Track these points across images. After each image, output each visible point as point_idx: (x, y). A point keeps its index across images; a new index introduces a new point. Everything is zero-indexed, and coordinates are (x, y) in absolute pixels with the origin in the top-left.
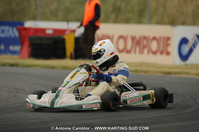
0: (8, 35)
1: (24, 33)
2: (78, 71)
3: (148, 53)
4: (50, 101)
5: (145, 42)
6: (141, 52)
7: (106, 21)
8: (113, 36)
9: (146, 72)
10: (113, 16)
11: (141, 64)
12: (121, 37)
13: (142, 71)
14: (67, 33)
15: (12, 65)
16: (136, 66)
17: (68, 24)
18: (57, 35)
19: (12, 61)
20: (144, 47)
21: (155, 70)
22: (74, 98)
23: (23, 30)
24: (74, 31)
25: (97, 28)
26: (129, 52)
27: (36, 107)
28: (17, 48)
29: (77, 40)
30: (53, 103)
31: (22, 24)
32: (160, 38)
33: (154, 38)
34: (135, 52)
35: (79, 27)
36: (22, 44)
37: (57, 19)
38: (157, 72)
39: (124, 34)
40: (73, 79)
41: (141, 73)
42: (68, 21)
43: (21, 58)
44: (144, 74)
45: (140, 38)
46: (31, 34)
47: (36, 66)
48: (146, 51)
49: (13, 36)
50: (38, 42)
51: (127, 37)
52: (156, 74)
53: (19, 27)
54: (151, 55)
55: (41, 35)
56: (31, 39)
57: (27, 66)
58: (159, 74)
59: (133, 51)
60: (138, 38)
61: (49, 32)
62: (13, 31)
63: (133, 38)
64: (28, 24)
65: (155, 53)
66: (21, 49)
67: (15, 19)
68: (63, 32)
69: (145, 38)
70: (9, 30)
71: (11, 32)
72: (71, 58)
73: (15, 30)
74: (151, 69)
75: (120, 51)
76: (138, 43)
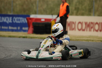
0: (22, 22)
1: (30, 21)
2: (48, 40)
3: (94, 31)
4: (36, 55)
5: (92, 25)
6: (90, 30)
7: (72, 14)
8: (75, 22)
9: (92, 41)
10: (75, 12)
11: (90, 37)
12: (80, 23)
13: (90, 40)
15: (24, 37)
16: (88, 38)
17: (52, 16)
18: (47, 22)
19: (24, 35)
20: (92, 28)
21: (97, 39)
22: (48, 54)
23: (29, 19)
24: (55, 20)
26: (84, 30)
27: (28, 58)
28: (27, 29)
30: (37, 56)
31: (29, 16)
32: (100, 23)
33: (97, 23)
34: (87, 30)
36: (29, 27)
37: (47, 13)
38: (98, 41)
39: (81, 21)
40: (46, 44)
41: (90, 41)
42: (52, 15)
43: (29, 33)
44: (91, 41)
45: (90, 23)
46: (34, 21)
47: (36, 38)
48: (92, 30)
49: (24, 22)
50: (37, 25)
51: (83, 22)
52: (98, 42)
53: (27, 18)
54: (95, 32)
55: (38, 22)
56: (33, 24)
57: (31, 38)
58: (99, 42)
59: (86, 30)
60: (88, 23)
61: (43, 20)
62: (24, 20)
63: (86, 23)
64: (32, 16)
65: (97, 31)
66: (29, 29)
67: (25, 14)
68: (50, 20)
69: (92, 23)
70: (22, 19)
71: (23, 21)
73: (25, 19)
74: (95, 39)
75: (79, 30)
76: (89, 26)
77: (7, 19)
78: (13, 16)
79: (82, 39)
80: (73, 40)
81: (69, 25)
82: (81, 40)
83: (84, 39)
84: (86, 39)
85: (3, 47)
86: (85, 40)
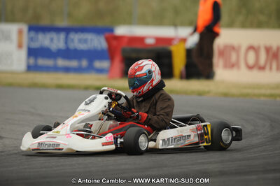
0: (92, 47)
1: (114, 43)
7: (231, 25)
8: (239, 47)
11: (278, 86)
12: (251, 48)
14: (175, 42)
16: (273, 88)
17: (176, 31)
18: (161, 46)
19: (98, 83)
23: (113, 39)
24: (184, 40)
25: (216, 35)
26: (262, 68)
28: (105, 64)
29: (189, 52)
31: (112, 30)
34: (271, 68)
35: (192, 34)
36: (112, 58)
39: (255, 44)
41: (278, 99)
42: (175, 25)
43: (111, 77)
45: (278, 48)
46: (124, 45)
49: (99, 47)
50: (134, 55)
51: (259, 48)
55: (138, 46)
56: (124, 51)
59: (268, 67)
60: (275, 48)
61: (150, 41)
63: (268, 50)
64: (121, 31)
66: (111, 66)
68: (169, 41)
71: (96, 42)
72: (182, 77)
73: (102, 39)
75: (250, 68)
76: (275, 56)
77: (52, 40)
78: (67, 30)
79: (257, 91)
80: (233, 96)
81: (222, 53)
82: (255, 95)
83: (263, 91)
84: (268, 92)
85: (40, 115)
86: (265, 95)
